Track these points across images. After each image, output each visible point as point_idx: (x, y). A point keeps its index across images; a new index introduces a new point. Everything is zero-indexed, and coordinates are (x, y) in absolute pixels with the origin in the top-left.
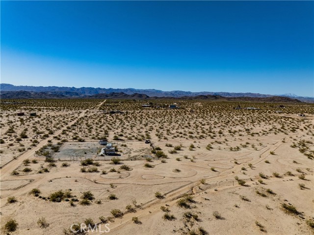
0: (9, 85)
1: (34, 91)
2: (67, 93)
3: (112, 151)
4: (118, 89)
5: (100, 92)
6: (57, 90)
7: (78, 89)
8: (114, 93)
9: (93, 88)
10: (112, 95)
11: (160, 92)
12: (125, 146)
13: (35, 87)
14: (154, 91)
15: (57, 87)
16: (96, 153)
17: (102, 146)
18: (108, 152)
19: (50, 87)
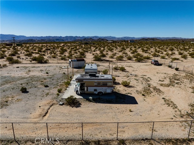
0: (23, 36)
1: (38, 39)
2: (57, 40)
3: (105, 85)
4: (88, 37)
5: (77, 39)
6: (51, 38)
7: (64, 37)
8: (85, 39)
9: (73, 37)
10: (85, 40)
11: (115, 38)
12: (123, 70)
13: (38, 37)
14: (111, 37)
15: (51, 37)
16: (55, 91)
17: (75, 70)
18: (91, 89)
19: (47, 37)
